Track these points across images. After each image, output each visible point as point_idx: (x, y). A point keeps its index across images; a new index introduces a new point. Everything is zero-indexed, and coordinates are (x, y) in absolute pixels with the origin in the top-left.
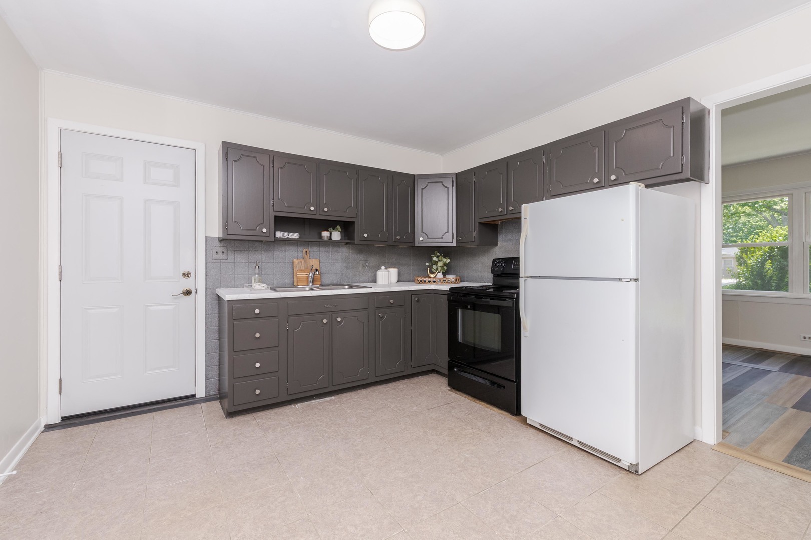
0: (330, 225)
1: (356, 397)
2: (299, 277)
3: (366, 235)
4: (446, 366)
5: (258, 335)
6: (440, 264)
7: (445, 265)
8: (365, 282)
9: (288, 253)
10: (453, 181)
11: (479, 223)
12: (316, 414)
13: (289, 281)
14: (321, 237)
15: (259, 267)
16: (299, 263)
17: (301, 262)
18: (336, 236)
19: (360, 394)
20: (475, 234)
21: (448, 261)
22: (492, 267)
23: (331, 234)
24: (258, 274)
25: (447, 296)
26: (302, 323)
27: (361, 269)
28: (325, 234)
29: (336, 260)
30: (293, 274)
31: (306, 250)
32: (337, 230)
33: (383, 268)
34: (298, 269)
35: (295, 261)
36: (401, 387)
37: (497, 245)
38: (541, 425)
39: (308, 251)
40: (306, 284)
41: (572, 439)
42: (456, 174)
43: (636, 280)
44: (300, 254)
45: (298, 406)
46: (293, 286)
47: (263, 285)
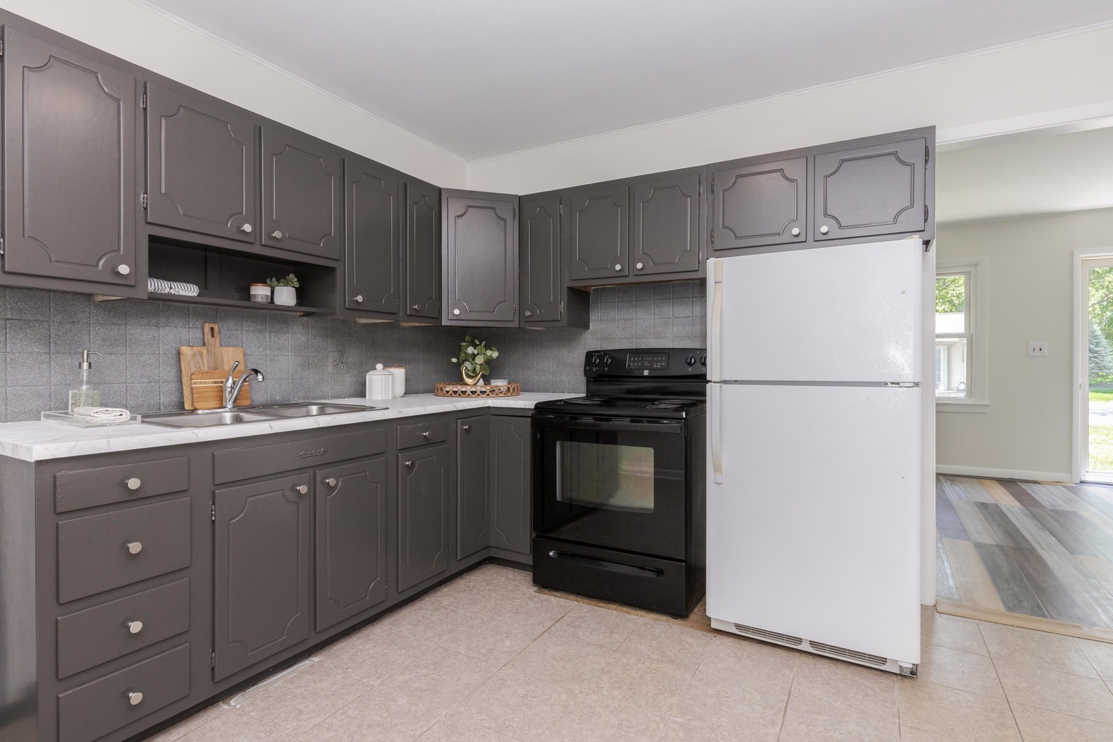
0: (272, 269)
1: (368, 647)
2: (197, 388)
3: (360, 298)
4: (526, 547)
5: (135, 548)
6: (480, 360)
7: (489, 362)
8: (339, 397)
9: (163, 331)
10: (514, 210)
11: (570, 288)
12: (300, 712)
13: (167, 399)
14: (247, 296)
15: (90, 364)
16: (194, 355)
17: (201, 354)
18: (286, 296)
19: (372, 637)
20: (562, 307)
21: (495, 354)
22: (585, 366)
23: (272, 292)
24: (88, 382)
25: (530, 419)
26: (250, 499)
27: (330, 369)
28: (260, 292)
29: (279, 349)
30: (181, 382)
31: (212, 325)
32: (286, 285)
33: (379, 366)
34: (193, 370)
35: (184, 349)
36: (446, 602)
37: (587, 327)
38: (737, 626)
39: (216, 327)
40: (214, 404)
41: (799, 641)
42: (520, 198)
43: (916, 384)
44: (195, 334)
45: (236, 701)
46: (180, 409)
47: (118, 411)
